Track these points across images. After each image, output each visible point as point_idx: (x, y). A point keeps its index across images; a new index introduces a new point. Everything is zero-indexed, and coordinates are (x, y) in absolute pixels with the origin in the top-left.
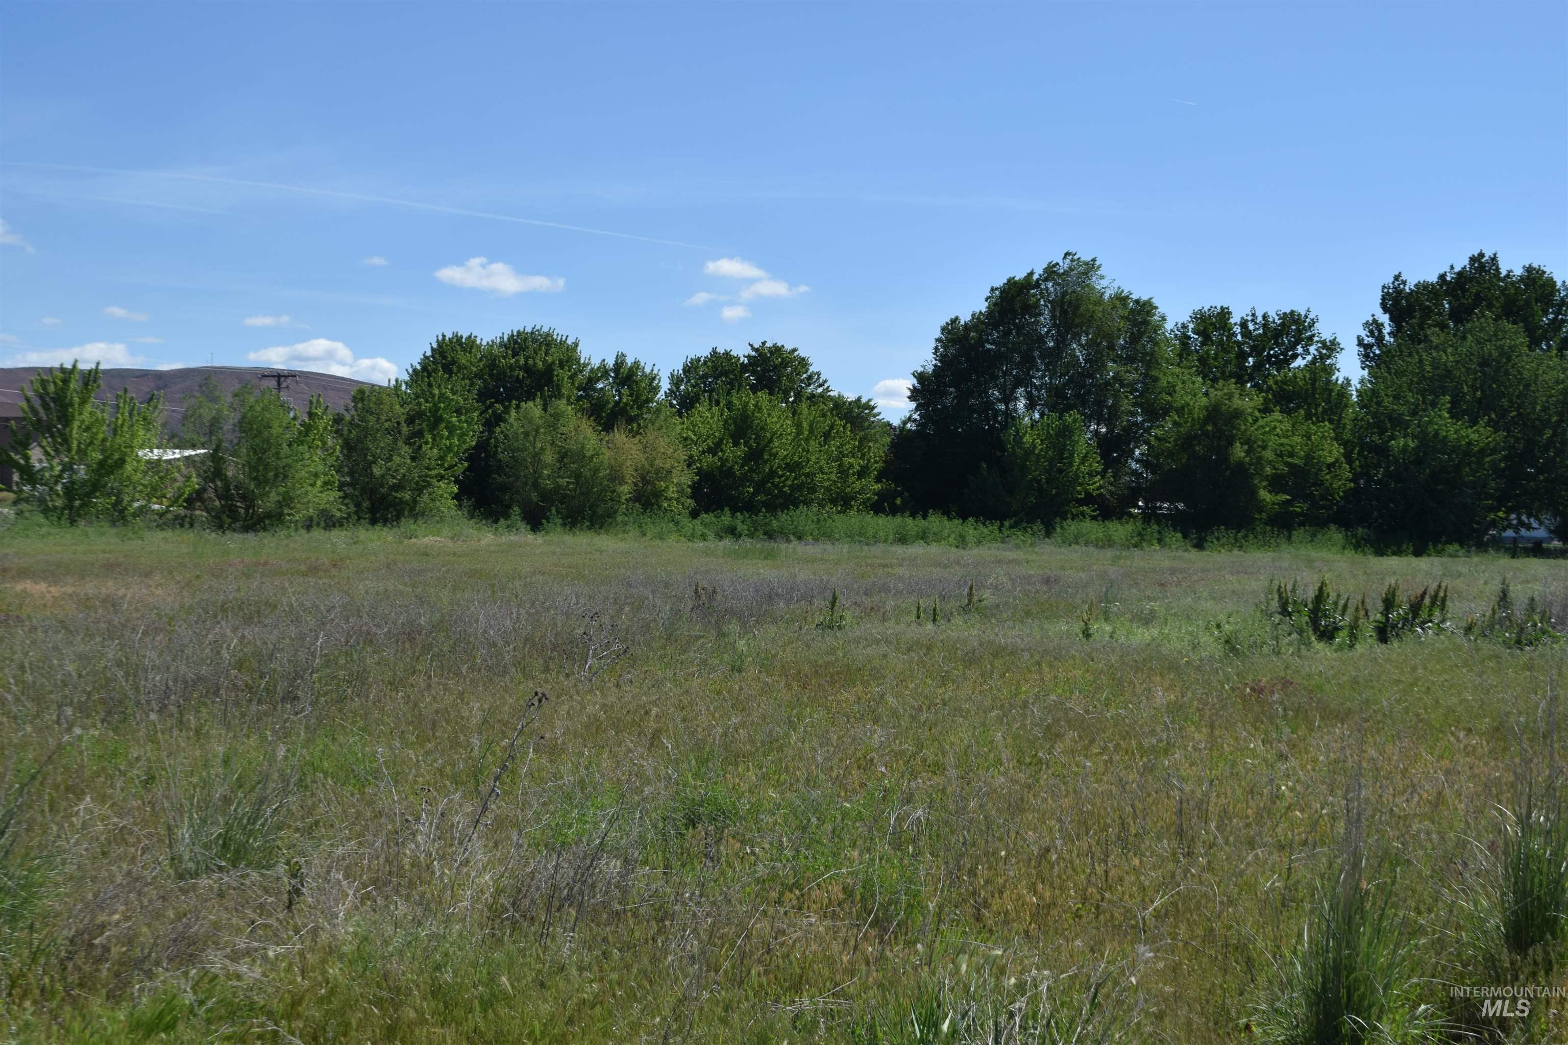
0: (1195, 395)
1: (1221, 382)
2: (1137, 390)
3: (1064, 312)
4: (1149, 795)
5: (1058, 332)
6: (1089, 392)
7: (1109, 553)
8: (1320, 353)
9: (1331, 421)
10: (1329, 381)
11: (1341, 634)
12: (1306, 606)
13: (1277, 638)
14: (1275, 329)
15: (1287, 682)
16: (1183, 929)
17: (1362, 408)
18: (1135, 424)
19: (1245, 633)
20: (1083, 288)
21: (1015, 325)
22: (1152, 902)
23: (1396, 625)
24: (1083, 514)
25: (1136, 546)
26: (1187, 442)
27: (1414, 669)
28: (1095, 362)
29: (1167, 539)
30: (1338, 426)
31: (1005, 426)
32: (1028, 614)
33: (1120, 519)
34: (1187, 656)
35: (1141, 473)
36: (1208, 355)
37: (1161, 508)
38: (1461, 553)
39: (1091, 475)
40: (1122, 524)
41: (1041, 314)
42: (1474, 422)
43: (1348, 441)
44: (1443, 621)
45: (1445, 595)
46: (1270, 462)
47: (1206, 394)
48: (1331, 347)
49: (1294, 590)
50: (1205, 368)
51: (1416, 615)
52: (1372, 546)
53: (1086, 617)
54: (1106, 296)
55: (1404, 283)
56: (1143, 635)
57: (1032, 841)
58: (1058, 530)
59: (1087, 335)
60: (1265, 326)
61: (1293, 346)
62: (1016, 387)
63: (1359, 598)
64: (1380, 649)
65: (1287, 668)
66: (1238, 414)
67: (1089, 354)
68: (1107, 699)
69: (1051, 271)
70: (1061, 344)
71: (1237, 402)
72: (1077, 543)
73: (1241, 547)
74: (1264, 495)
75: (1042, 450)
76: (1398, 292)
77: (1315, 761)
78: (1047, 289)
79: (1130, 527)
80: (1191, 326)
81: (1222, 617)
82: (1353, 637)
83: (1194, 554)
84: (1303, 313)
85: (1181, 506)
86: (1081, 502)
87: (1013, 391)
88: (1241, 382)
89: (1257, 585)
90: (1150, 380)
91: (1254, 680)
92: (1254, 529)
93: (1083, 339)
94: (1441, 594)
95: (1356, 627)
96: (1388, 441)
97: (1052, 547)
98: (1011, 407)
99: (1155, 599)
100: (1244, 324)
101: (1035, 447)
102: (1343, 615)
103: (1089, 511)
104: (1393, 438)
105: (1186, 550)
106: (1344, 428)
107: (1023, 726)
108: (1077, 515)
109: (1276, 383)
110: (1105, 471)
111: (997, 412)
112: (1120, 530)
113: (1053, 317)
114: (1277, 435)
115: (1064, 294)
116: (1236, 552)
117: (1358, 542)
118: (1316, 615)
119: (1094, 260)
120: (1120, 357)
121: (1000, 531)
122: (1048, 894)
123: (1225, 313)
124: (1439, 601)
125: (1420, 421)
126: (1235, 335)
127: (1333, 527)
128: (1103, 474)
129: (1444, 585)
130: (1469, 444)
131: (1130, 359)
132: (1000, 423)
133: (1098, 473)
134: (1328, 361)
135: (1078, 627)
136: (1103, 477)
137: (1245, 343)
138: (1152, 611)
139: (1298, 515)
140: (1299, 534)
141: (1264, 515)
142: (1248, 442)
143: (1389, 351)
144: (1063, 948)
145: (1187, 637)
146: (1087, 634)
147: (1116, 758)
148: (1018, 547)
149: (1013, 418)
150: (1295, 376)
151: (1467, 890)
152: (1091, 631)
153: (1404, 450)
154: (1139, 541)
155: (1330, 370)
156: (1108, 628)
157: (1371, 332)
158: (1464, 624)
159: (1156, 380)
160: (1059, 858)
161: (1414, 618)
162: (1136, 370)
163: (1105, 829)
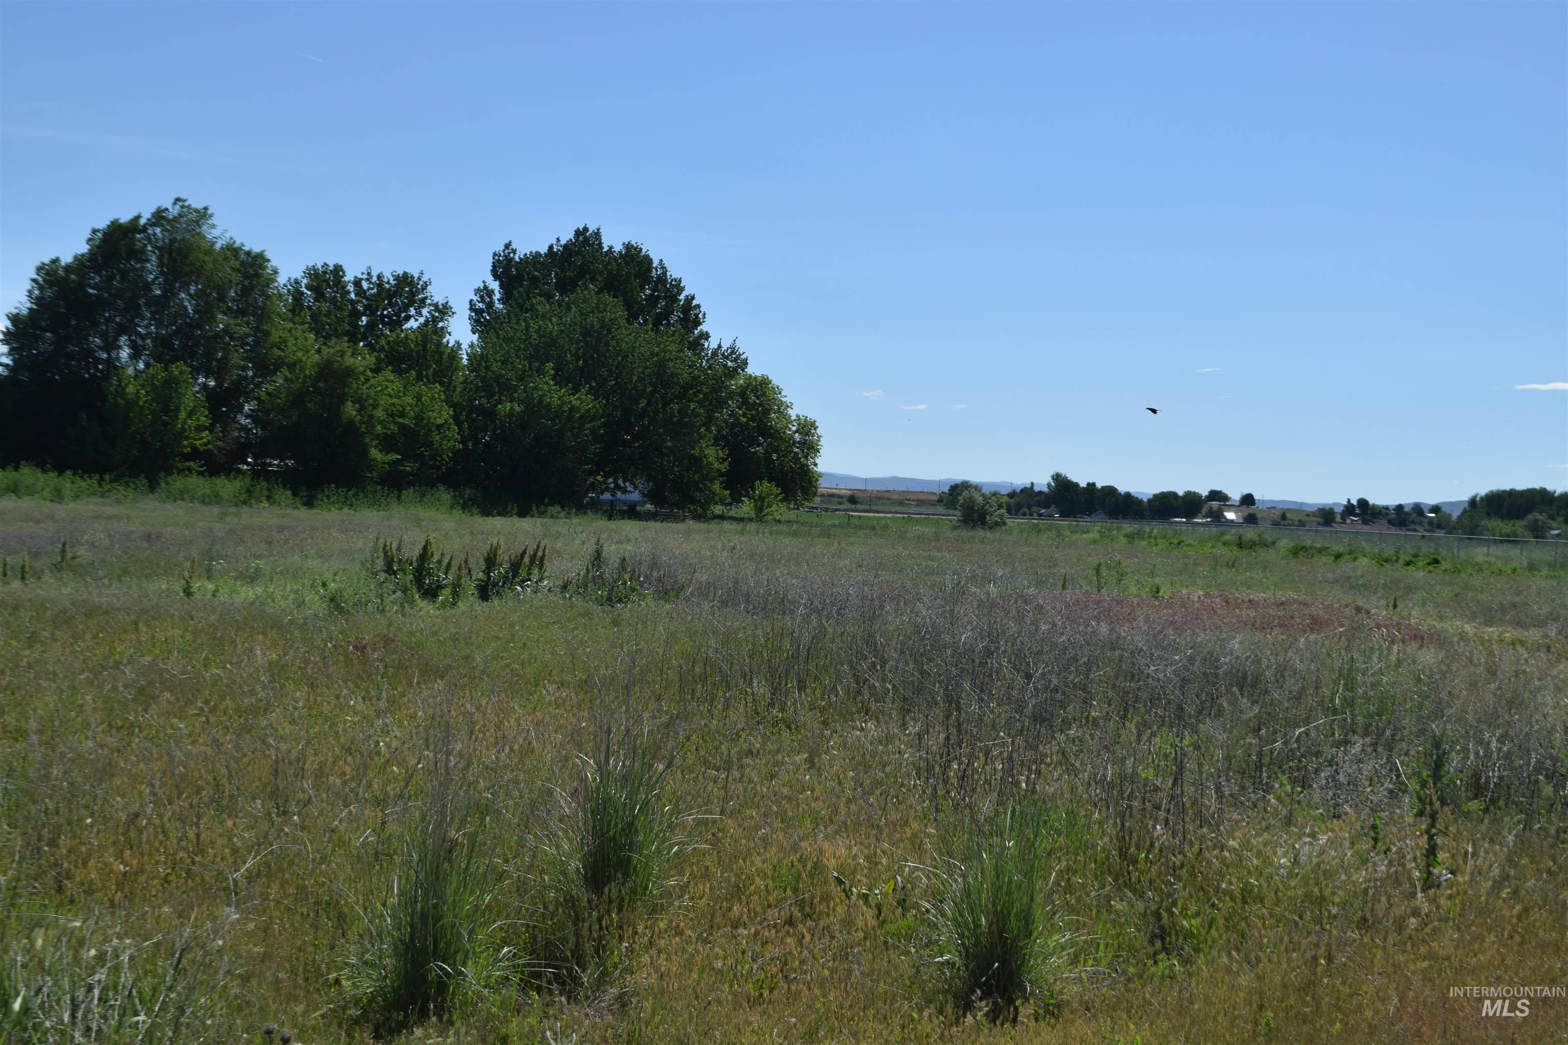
0: (307, 352)
1: (334, 339)
2: (247, 344)
3: (172, 259)
4: (245, 755)
5: (166, 280)
6: (197, 344)
7: (216, 510)
8: (432, 316)
9: (441, 384)
10: (439, 344)
11: (444, 592)
12: (411, 564)
13: (381, 597)
14: (389, 290)
15: (390, 639)
16: (274, 891)
17: (471, 371)
18: (246, 378)
19: (350, 591)
20: (193, 236)
21: (119, 270)
22: (245, 863)
23: (497, 584)
24: (189, 470)
25: (244, 503)
26: (298, 399)
27: (512, 626)
28: (206, 313)
29: (276, 497)
30: (448, 387)
31: (107, 377)
32: (125, 571)
33: (227, 475)
34: (291, 614)
35: (251, 429)
36: (320, 312)
37: (271, 465)
38: (562, 514)
39: (199, 429)
40: (229, 480)
41: (148, 261)
42: (576, 390)
43: (457, 404)
44: (541, 579)
45: (544, 555)
46: (381, 422)
47: (319, 351)
48: (444, 311)
49: (399, 549)
50: (317, 327)
51: (516, 573)
52: (479, 507)
53: (187, 575)
54: (218, 246)
55: (514, 252)
56: (247, 593)
57: (120, 806)
58: (163, 485)
59: (197, 284)
60: (380, 285)
61: (406, 308)
62: (119, 334)
63: (463, 557)
64: (481, 608)
65: (390, 625)
66: (350, 372)
67: (198, 305)
68: (207, 658)
69: (159, 216)
70: (169, 292)
71: (349, 361)
72: (182, 499)
73: (351, 505)
74: (375, 454)
75: (146, 402)
76: (509, 261)
77: (413, 717)
78: (155, 234)
79: (238, 483)
80: (305, 281)
81: (328, 576)
82: (455, 594)
83: (303, 512)
84: (416, 276)
85: (290, 463)
86: (187, 457)
87: (116, 339)
88: (353, 339)
89: (363, 545)
90: (261, 335)
91: (357, 638)
92: (364, 487)
93: (192, 289)
94: (540, 554)
95: (459, 586)
96: (496, 405)
97: (156, 503)
98: (113, 355)
99: (259, 557)
100: (357, 283)
101: (138, 398)
102: (446, 574)
103: (195, 467)
104: (500, 402)
105: (296, 508)
106: (454, 391)
107: (114, 689)
108: (183, 470)
109: (388, 343)
110: (213, 425)
111: (98, 361)
112: (227, 487)
113: (161, 264)
114: (390, 395)
115: (173, 241)
116: (346, 510)
117: (465, 502)
118: (420, 574)
119: (206, 209)
120: (229, 308)
121: (100, 485)
122: (135, 862)
123: (338, 270)
124: (538, 560)
125: (526, 387)
126: (349, 292)
127: (442, 488)
128: (211, 429)
129: (542, 545)
130: (572, 409)
131: (241, 312)
132: (100, 371)
133: (205, 428)
134: (440, 325)
135: (178, 587)
136: (211, 432)
137: (358, 301)
138: (257, 570)
139: (408, 474)
140: (409, 493)
141: (375, 474)
142: (359, 401)
143: (498, 317)
144: (149, 915)
145: (292, 596)
146: (188, 593)
147: (213, 719)
148: (118, 502)
149: (116, 367)
150: (406, 338)
151: (550, 836)
152: (192, 590)
153: (511, 414)
154: (247, 498)
155: (442, 332)
156: (211, 586)
157: (482, 297)
158: (561, 583)
159: (267, 334)
160: (148, 823)
161: (514, 577)
162: (247, 323)
163: (199, 790)
